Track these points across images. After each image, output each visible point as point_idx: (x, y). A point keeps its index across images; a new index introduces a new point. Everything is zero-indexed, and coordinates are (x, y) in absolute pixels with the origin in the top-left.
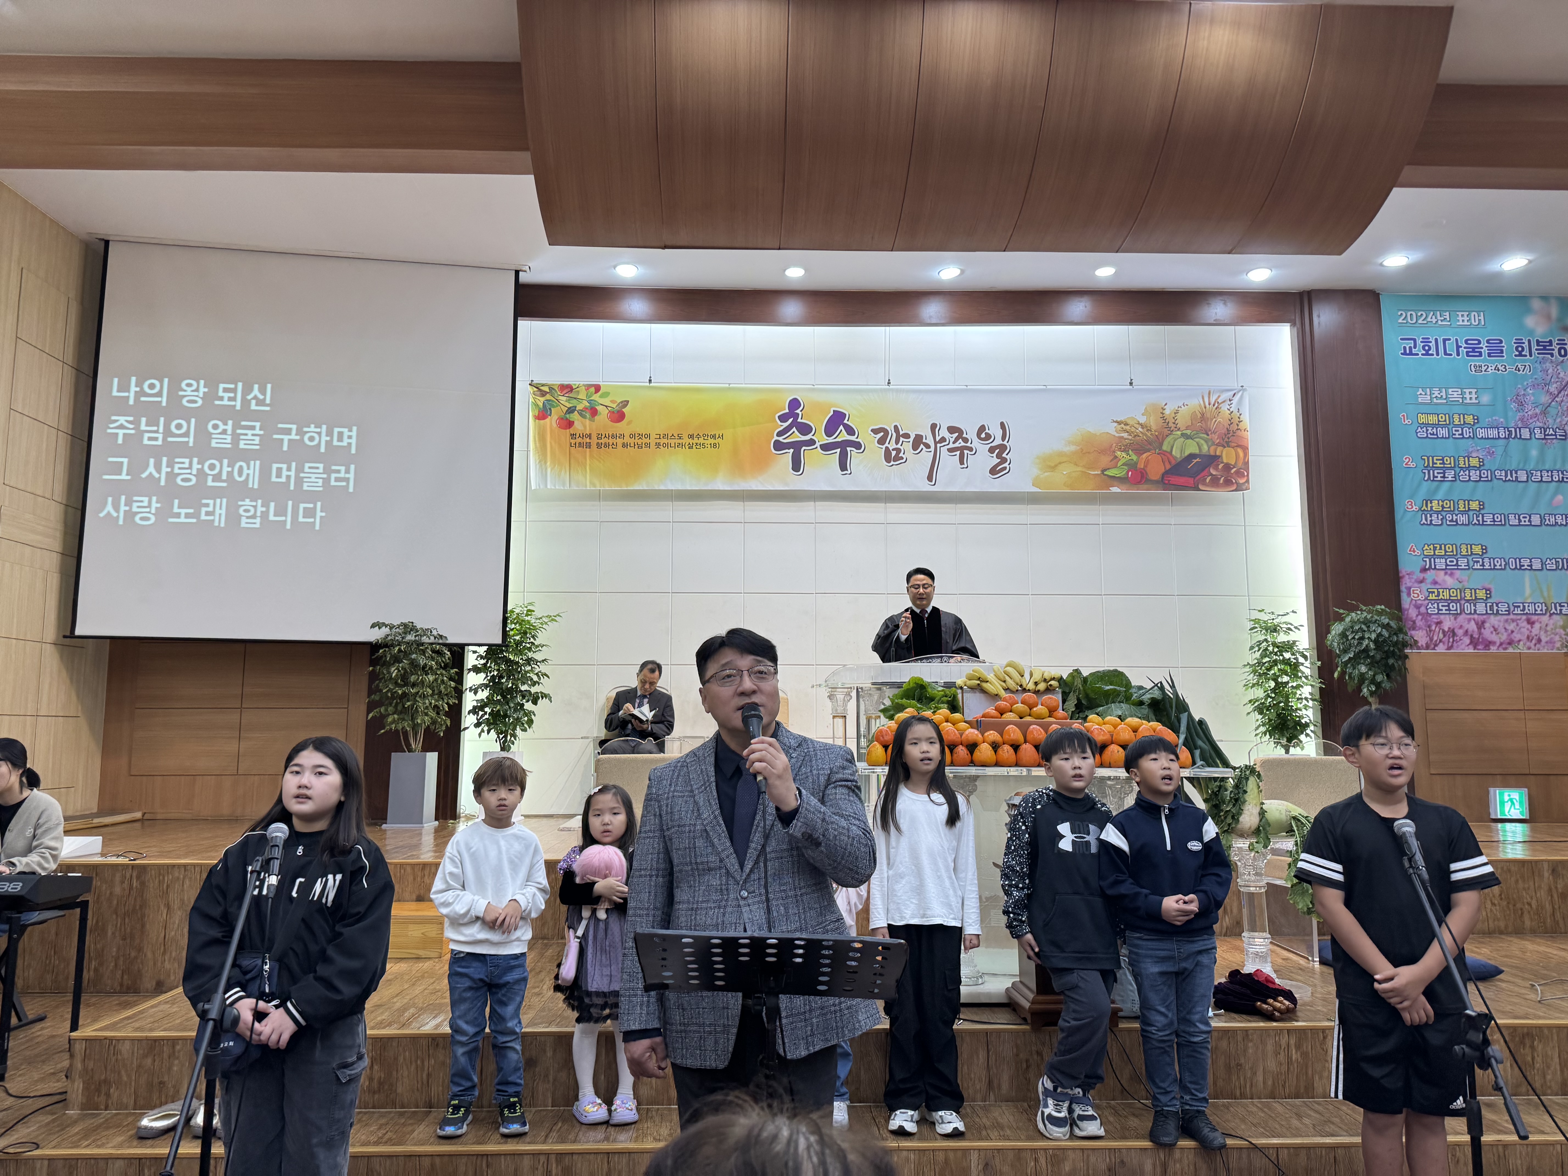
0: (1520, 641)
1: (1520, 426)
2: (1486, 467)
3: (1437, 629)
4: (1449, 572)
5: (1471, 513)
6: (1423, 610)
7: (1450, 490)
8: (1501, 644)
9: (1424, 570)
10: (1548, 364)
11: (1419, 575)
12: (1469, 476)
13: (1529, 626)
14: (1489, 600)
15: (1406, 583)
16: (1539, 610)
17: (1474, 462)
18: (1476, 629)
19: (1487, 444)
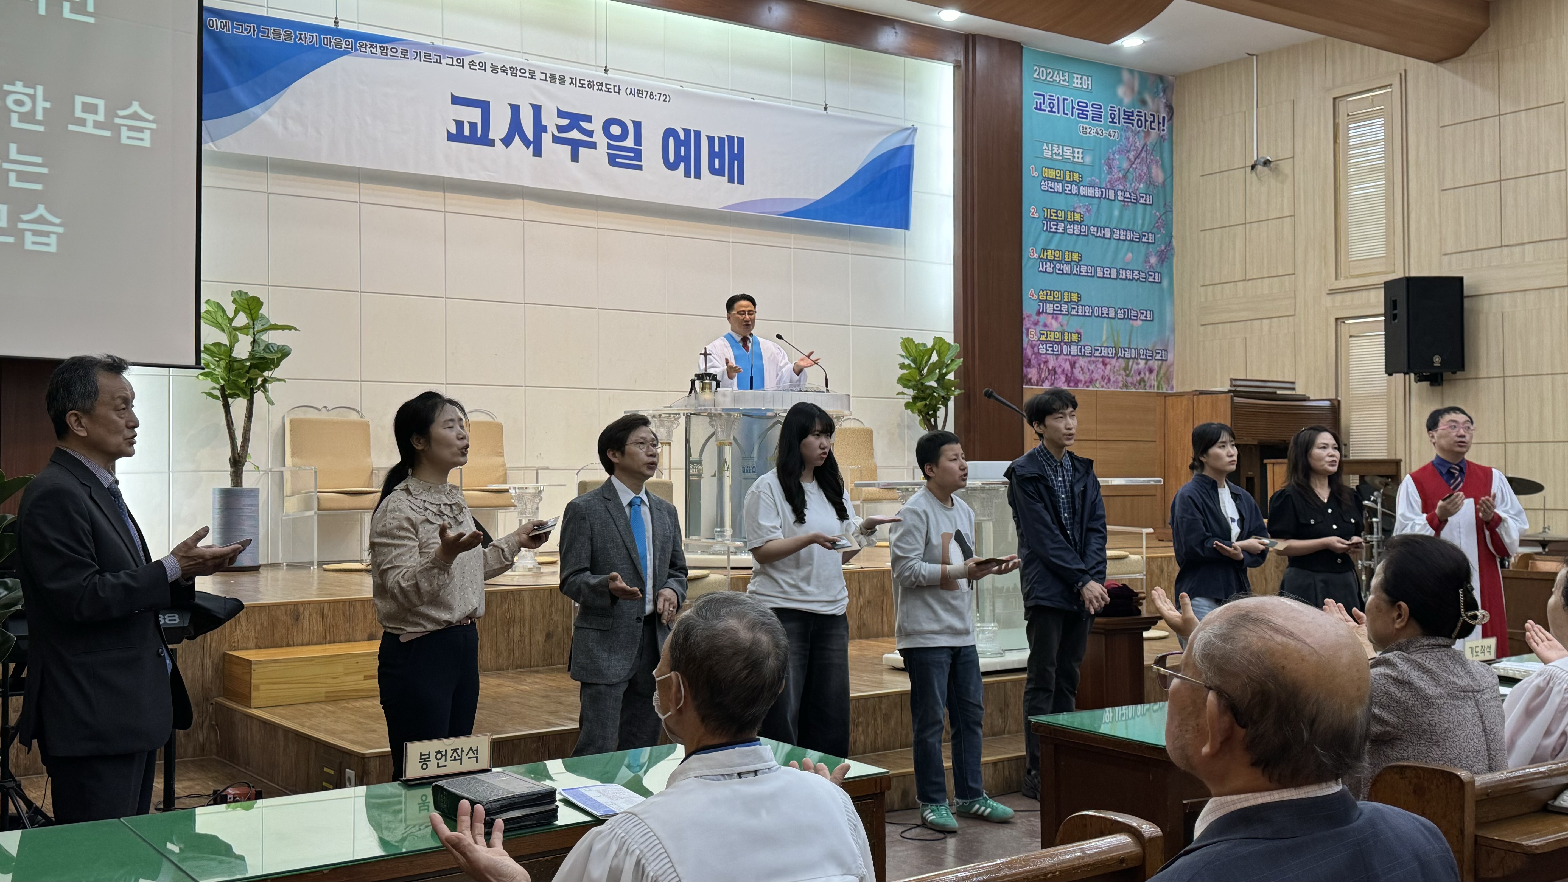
0: (1097, 380)
1: (1109, 187)
2: (1085, 223)
3: (1045, 368)
4: (1055, 316)
5: (1073, 263)
6: (1036, 349)
7: (1060, 240)
8: (1086, 382)
9: (1039, 313)
10: (1130, 133)
11: (1035, 317)
12: (1074, 230)
13: (1103, 368)
14: (1080, 343)
15: (1027, 323)
16: (1110, 353)
17: (1077, 217)
18: (1069, 369)
19: (1087, 201)
